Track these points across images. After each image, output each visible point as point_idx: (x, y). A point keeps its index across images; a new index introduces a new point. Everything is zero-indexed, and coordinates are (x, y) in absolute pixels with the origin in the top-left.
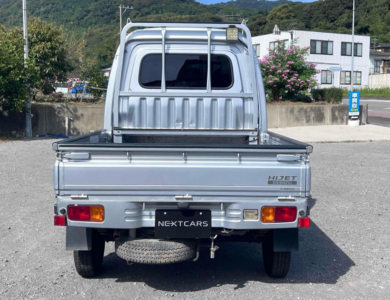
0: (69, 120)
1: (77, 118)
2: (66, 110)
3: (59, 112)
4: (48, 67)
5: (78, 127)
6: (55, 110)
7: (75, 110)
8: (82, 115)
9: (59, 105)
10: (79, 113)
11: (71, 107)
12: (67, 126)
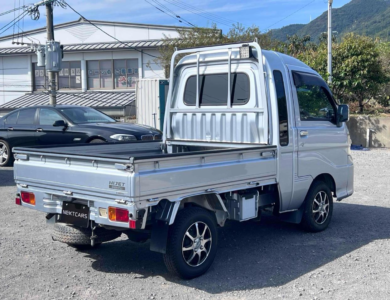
0: (371, 132)
1: (379, 129)
2: (367, 121)
3: (361, 124)
4: (357, 79)
5: (379, 139)
6: (357, 122)
7: (377, 121)
8: (384, 127)
9: (360, 117)
10: (381, 125)
11: (373, 119)
12: (368, 138)
